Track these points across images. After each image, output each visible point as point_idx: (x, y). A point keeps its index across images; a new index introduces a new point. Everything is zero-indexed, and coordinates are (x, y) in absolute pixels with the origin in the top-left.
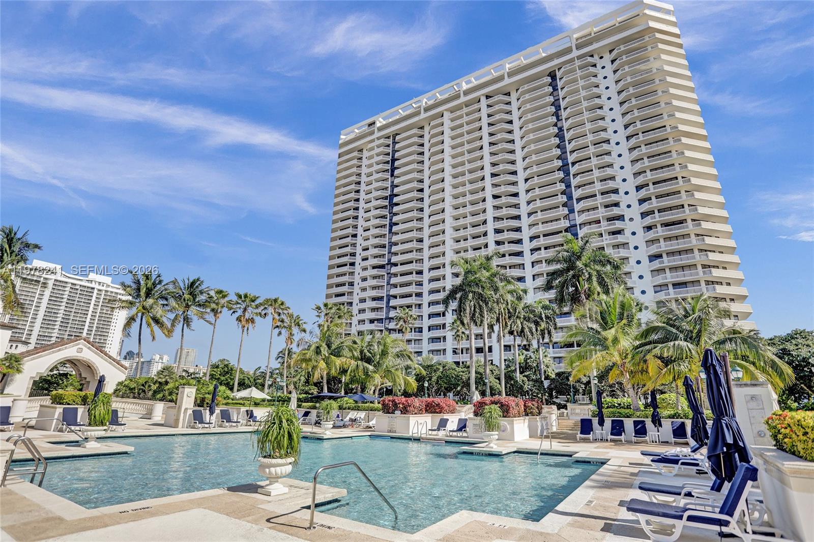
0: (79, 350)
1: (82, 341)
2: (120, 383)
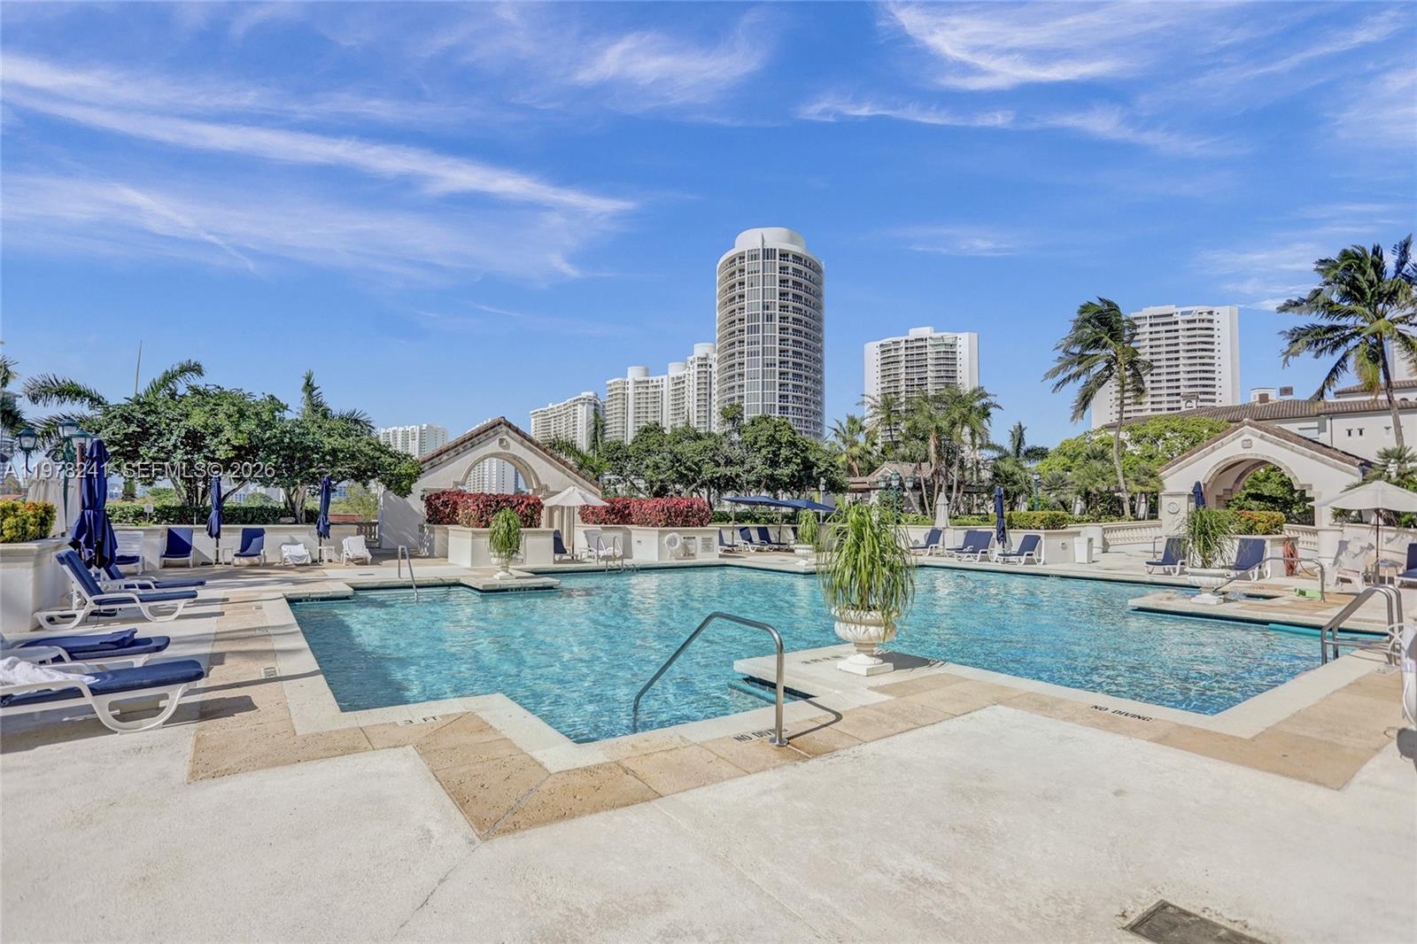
0: (1246, 444)
1: (1247, 427)
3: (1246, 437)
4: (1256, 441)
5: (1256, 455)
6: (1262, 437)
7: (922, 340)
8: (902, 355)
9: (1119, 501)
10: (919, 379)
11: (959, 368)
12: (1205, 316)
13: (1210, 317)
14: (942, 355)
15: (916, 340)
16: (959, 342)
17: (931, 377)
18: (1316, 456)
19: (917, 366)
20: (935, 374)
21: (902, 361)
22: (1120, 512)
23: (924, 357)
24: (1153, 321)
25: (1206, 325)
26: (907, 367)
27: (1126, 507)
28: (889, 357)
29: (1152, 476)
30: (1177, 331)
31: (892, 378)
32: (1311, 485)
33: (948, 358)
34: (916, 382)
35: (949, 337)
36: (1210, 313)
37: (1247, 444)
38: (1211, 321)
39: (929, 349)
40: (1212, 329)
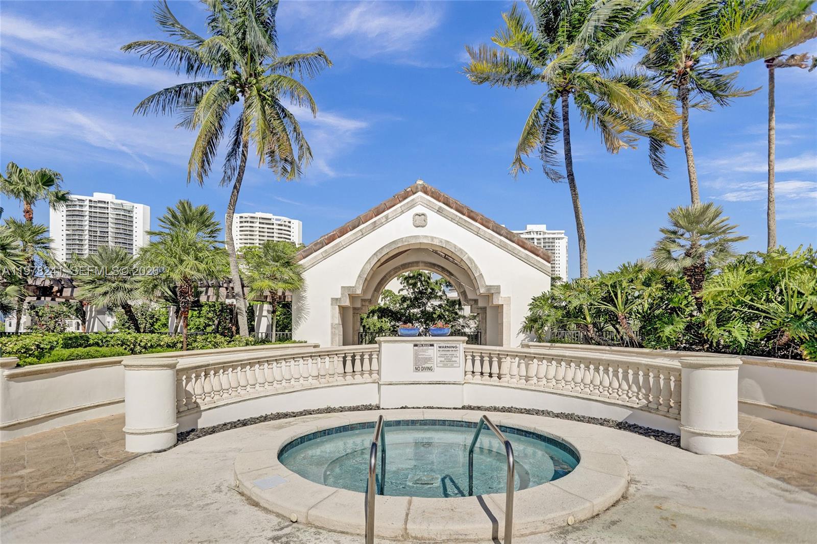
2: (537, 303)
3: (419, 209)
4: (432, 216)
5: (432, 238)
6: (440, 211)
7: (105, 202)
8: (86, 211)
9: (231, 311)
10: (101, 232)
11: (135, 229)
12: (287, 223)
13: (289, 224)
14: (121, 217)
15: (100, 202)
16: (135, 210)
17: (111, 232)
18: (506, 244)
19: (99, 222)
20: (115, 231)
21: (86, 216)
22: (234, 328)
23: (106, 216)
24: (261, 221)
25: (287, 228)
26: (90, 221)
27: (243, 321)
28: (74, 210)
29: (288, 264)
30: (273, 229)
31: (77, 228)
32: (499, 287)
33: (126, 222)
34: (98, 234)
35: (127, 205)
36: (290, 222)
37: (420, 221)
38: (289, 227)
39: (110, 211)
40: (290, 231)
